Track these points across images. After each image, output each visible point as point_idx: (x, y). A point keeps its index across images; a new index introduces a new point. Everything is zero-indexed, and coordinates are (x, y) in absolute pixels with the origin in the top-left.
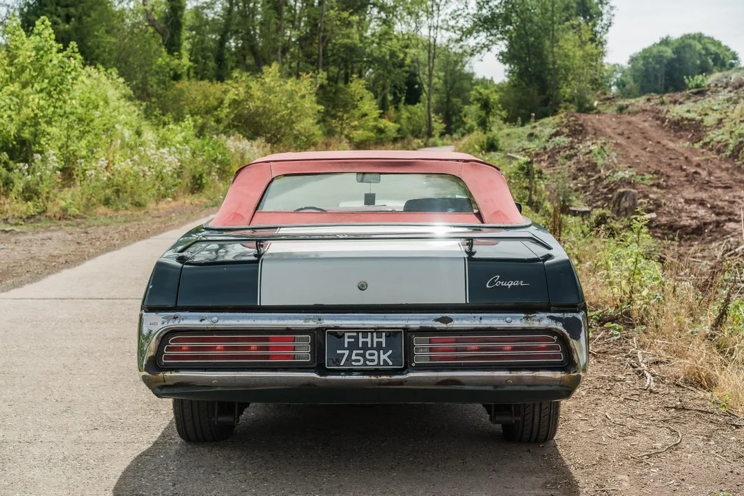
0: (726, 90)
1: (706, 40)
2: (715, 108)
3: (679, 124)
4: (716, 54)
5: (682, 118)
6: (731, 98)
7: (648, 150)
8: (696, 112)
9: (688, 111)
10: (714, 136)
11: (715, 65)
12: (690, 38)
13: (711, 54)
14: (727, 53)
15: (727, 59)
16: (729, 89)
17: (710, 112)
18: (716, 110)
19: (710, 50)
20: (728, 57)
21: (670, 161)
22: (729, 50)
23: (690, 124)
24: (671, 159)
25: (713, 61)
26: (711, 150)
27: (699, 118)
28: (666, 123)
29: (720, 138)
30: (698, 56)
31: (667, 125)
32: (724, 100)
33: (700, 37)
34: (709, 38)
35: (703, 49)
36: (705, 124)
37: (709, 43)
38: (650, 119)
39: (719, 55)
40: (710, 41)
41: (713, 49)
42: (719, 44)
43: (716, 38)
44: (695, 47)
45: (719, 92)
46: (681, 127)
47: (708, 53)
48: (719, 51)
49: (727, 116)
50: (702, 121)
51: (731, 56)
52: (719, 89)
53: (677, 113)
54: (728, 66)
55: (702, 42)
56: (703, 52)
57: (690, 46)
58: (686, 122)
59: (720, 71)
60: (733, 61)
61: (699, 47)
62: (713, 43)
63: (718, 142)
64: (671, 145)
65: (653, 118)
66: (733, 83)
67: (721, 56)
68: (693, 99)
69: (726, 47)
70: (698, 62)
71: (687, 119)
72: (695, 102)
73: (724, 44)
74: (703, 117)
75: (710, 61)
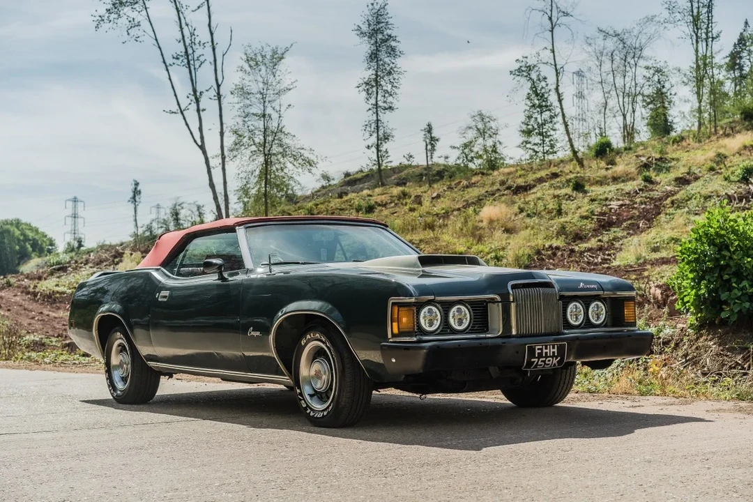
0: (87, 267)
1: (24, 227)
3: (51, 297)
4: (34, 239)
5: (53, 292)
7: (36, 319)
8: (65, 286)
9: (57, 285)
11: (34, 251)
12: (7, 224)
13: (30, 240)
14: (45, 239)
15: (44, 245)
16: (90, 265)
19: (28, 236)
20: (46, 243)
21: (64, 327)
22: (46, 236)
23: (61, 297)
24: (64, 325)
25: (32, 246)
27: (69, 291)
28: (38, 297)
30: (17, 242)
31: (39, 299)
32: (88, 275)
33: (18, 224)
34: (26, 224)
35: (21, 235)
37: (26, 229)
38: (19, 294)
39: (37, 241)
40: (28, 227)
41: (31, 235)
42: (37, 231)
43: (33, 225)
44: (14, 233)
45: (81, 267)
46: (55, 300)
47: (26, 239)
48: (37, 237)
51: (48, 242)
52: (80, 265)
53: (47, 288)
54: (46, 252)
55: (20, 228)
56: (22, 238)
57: (8, 231)
58: (58, 295)
59: (39, 257)
60: (50, 248)
61: (17, 233)
62: (32, 230)
64: (54, 314)
65: (22, 292)
66: (93, 260)
67: (39, 242)
68: (56, 275)
69: (43, 233)
70: (17, 247)
71: (58, 292)
72: (58, 277)
73: (41, 230)
74: (73, 290)
75: (29, 246)
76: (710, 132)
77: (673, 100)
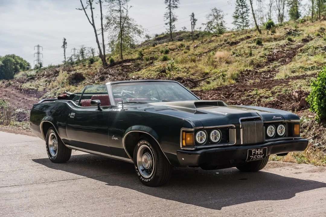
1: (16, 58)
2: (41, 84)
3: (28, 91)
4: (21, 63)
5: (29, 88)
6: (47, 80)
7: (21, 101)
8: (34, 86)
9: (30, 86)
10: (47, 95)
11: (21, 68)
12: (9, 57)
13: (19, 64)
14: (26, 63)
16: (45, 77)
17: (39, 86)
18: (42, 85)
19: (18, 62)
20: (26, 65)
22: (26, 62)
23: (32, 91)
25: (20, 67)
27: (36, 88)
29: (50, 95)
30: (13, 64)
31: (23, 92)
32: (44, 81)
33: (13, 56)
34: (17, 57)
35: (15, 61)
36: (39, 91)
37: (18, 59)
38: (14, 89)
40: (18, 58)
41: (19, 61)
42: (22, 59)
43: (21, 57)
44: (12, 61)
45: (41, 78)
46: (30, 92)
47: (17, 63)
48: (22, 62)
49: (47, 87)
50: (37, 89)
51: (27, 65)
52: (40, 77)
53: (26, 87)
54: (26, 69)
55: (15, 58)
56: (15, 63)
57: (9, 60)
58: (31, 90)
59: (23, 71)
60: (28, 67)
61: (14, 60)
62: (20, 59)
64: (29, 99)
65: (15, 89)
66: (46, 74)
67: (23, 65)
69: (25, 60)
70: (14, 67)
71: (31, 89)
72: (31, 82)
74: (37, 88)
75: (19, 66)
76: (317, 17)
77: (301, 3)
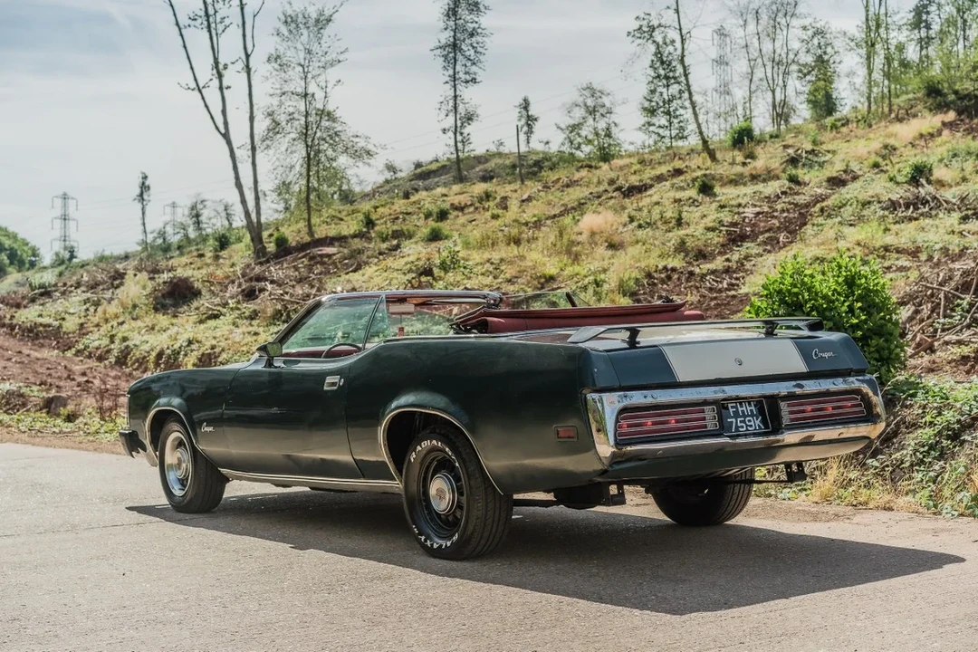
0: (79, 291)
2: (72, 311)
3: (33, 331)
4: (11, 249)
5: (35, 324)
6: (88, 299)
7: (13, 360)
8: (50, 316)
9: (41, 316)
10: (89, 341)
11: (11, 263)
13: (6, 250)
14: (26, 248)
15: (25, 255)
16: (83, 288)
17: (67, 316)
18: (73, 314)
19: (4, 244)
20: (27, 252)
21: (48, 371)
22: (27, 244)
23: (46, 331)
24: (48, 369)
25: (9, 258)
26: (90, 357)
27: (56, 323)
28: (16, 331)
29: (97, 343)
31: (16, 334)
32: (80, 302)
36: (64, 330)
37: (1, 235)
39: (16, 250)
40: (3, 233)
41: (7, 242)
42: (15, 237)
43: (11, 229)
45: (71, 292)
46: (37, 335)
47: (2, 249)
48: (15, 246)
49: (88, 320)
50: (60, 326)
51: (30, 253)
52: (70, 289)
53: (27, 318)
54: (27, 265)
58: (41, 329)
59: (19, 271)
60: (34, 259)
62: (8, 236)
63: (97, 349)
64: (35, 354)
66: (87, 282)
67: (19, 253)
68: (39, 302)
69: (24, 240)
71: (41, 325)
72: (42, 305)
73: (20, 236)
74: (61, 322)
75: (6, 258)
76: (883, 113)
77: (838, 70)
